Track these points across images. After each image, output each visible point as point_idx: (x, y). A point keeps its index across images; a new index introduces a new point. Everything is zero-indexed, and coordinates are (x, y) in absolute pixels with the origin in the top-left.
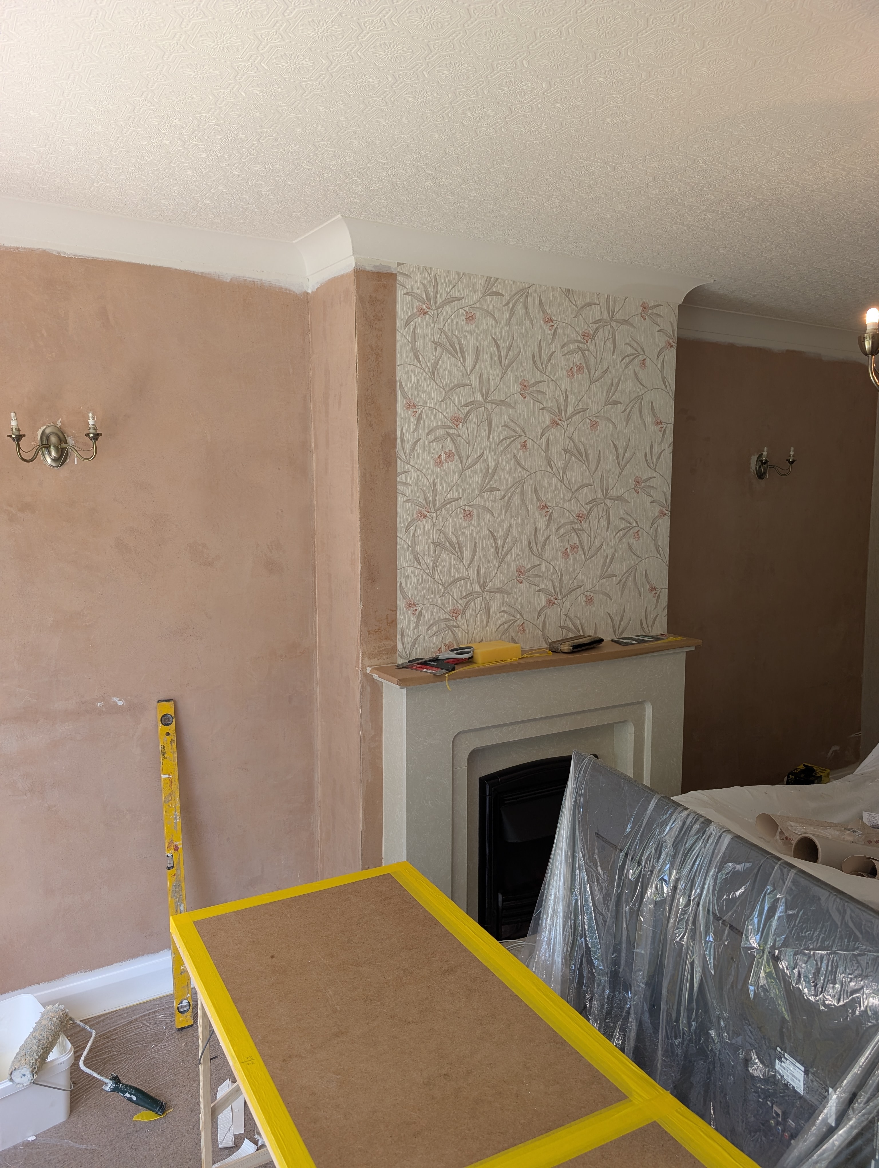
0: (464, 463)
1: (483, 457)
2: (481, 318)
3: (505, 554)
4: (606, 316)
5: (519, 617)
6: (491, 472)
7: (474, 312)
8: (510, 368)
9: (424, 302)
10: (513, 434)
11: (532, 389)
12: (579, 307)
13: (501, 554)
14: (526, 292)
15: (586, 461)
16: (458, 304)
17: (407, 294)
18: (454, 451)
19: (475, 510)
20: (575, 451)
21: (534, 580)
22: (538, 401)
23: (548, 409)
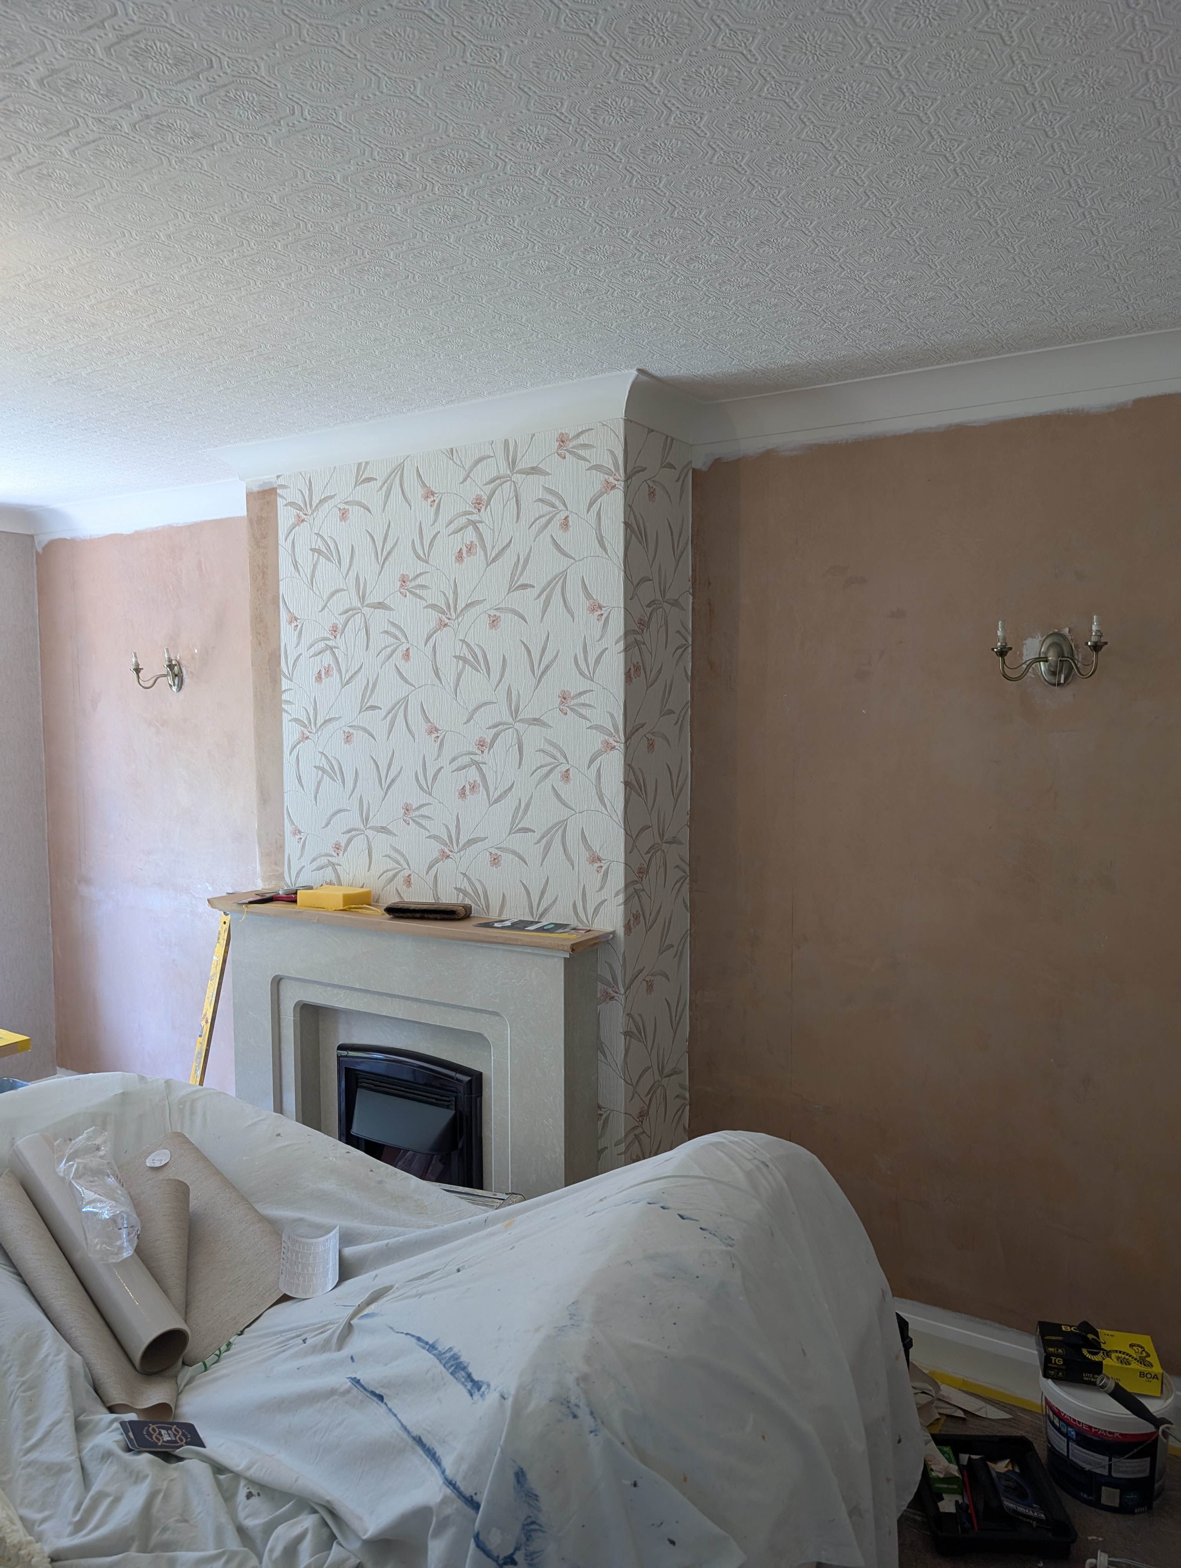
1: (362, 670)
2: (355, 512)
3: (389, 786)
4: (504, 470)
5: (405, 866)
6: (371, 688)
7: (347, 507)
8: (387, 563)
9: (301, 509)
10: (394, 640)
11: (413, 584)
12: (467, 468)
13: (385, 786)
14: (401, 468)
15: (485, 670)
16: (331, 502)
17: (286, 505)
18: (333, 665)
19: (355, 732)
20: (471, 658)
21: (423, 822)
22: (421, 598)
23: (433, 606)
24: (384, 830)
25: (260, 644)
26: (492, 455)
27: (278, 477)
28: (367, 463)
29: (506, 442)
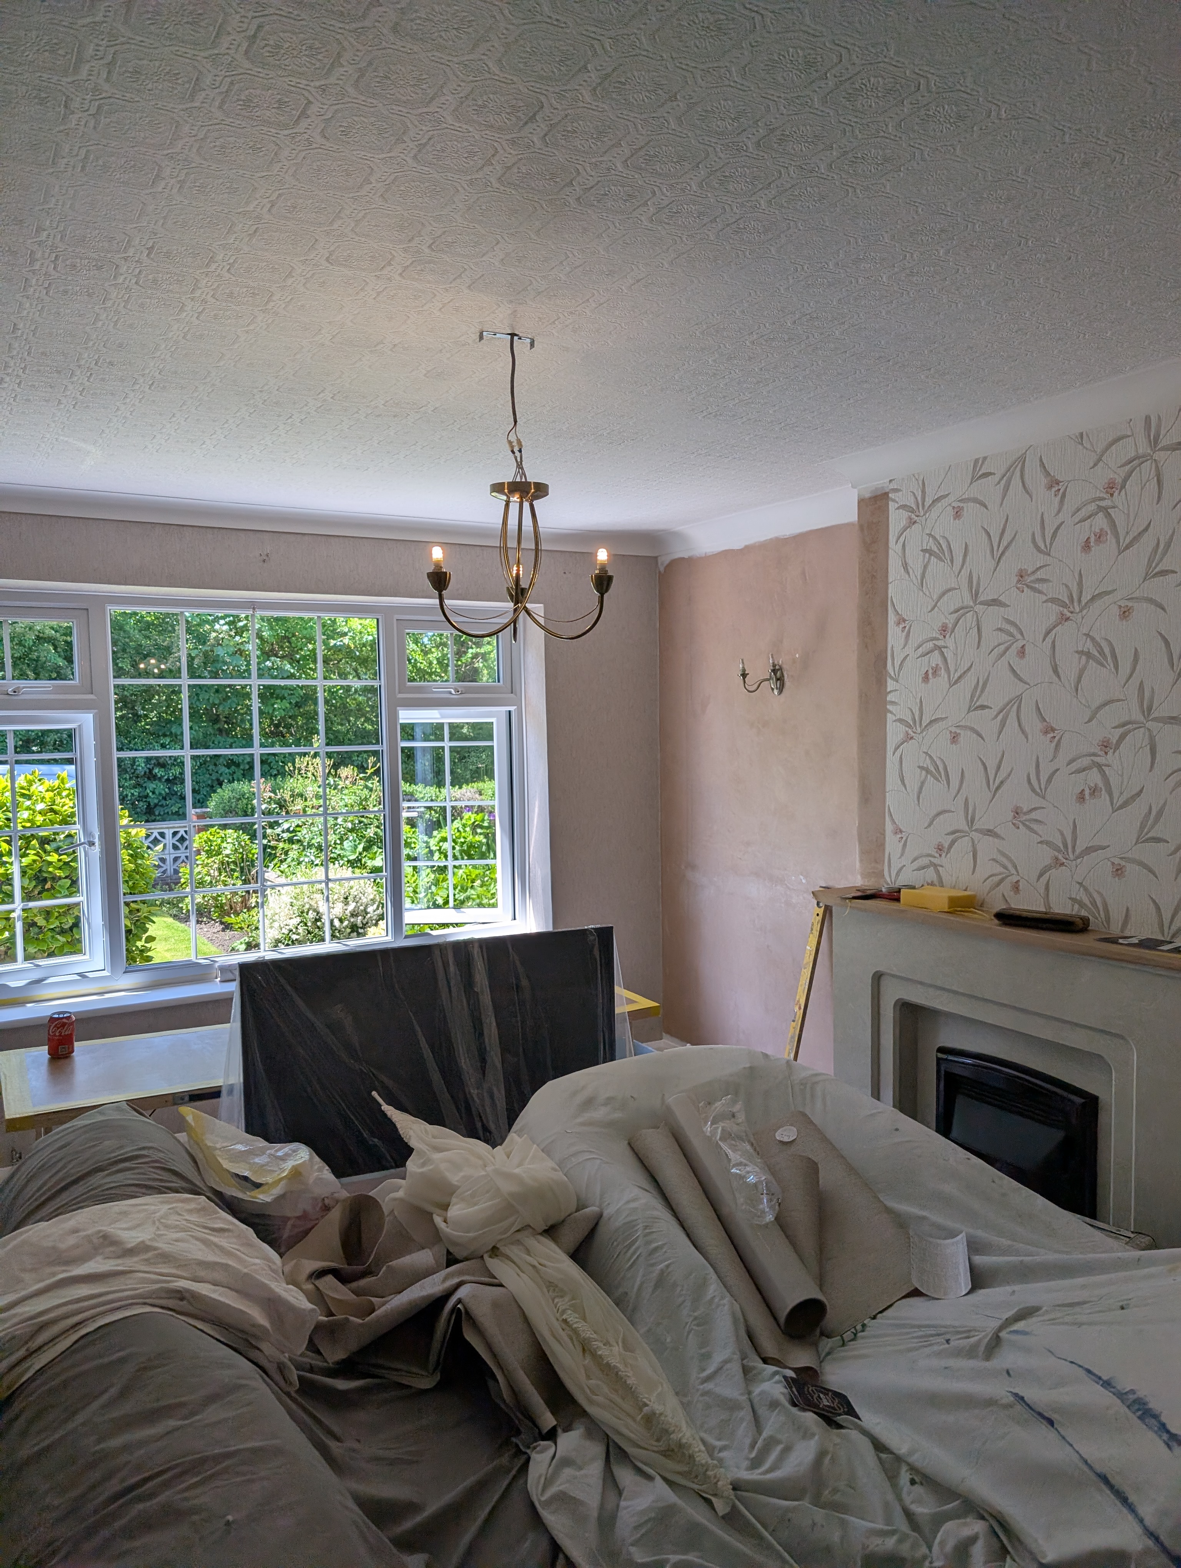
0: (951, 679)
1: (972, 670)
2: (970, 509)
3: (998, 788)
4: (1143, 448)
5: (1013, 871)
6: (981, 687)
7: (961, 505)
8: (1004, 558)
9: (913, 511)
10: (1008, 638)
11: (1032, 578)
12: (1099, 451)
13: (993, 788)
14: (1022, 459)
15: (1112, 665)
16: (945, 502)
17: (898, 508)
18: (941, 665)
19: (962, 732)
20: (1096, 654)
21: (1035, 826)
22: (1040, 592)
23: (1053, 600)
24: (990, 833)
25: (866, 646)
26: (1129, 433)
27: (891, 481)
28: (985, 458)
29: (1148, 419)
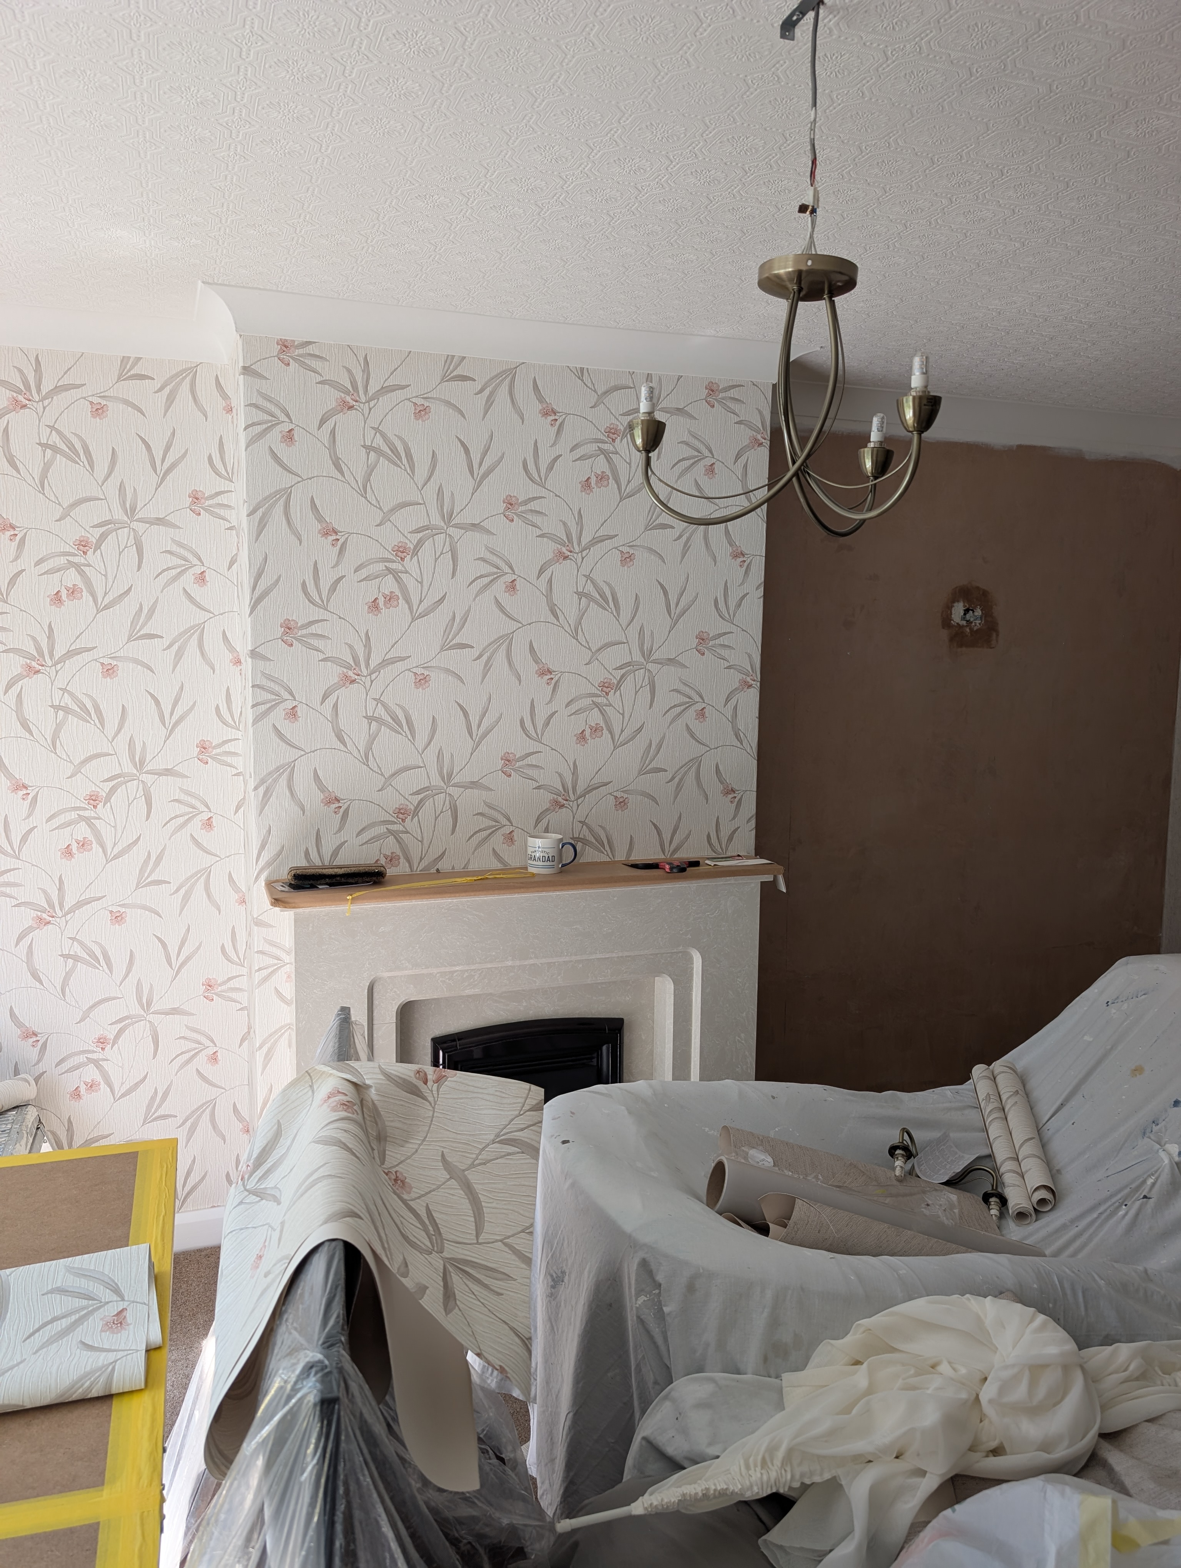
0: (415, 611)
1: (446, 602)
2: (440, 412)
3: (482, 737)
6: (459, 622)
7: (426, 403)
8: (486, 481)
10: (493, 570)
11: (524, 508)
12: (600, 392)
13: (476, 737)
14: (512, 373)
15: (613, 609)
16: (402, 393)
18: (397, 593)
19: (433, 674)
20: (596, 596)
21: (529, 772)
22: (533, 525)
23: (548, 536)
26: (631, 386)
28: (461, 358)
29: (650, 377)
